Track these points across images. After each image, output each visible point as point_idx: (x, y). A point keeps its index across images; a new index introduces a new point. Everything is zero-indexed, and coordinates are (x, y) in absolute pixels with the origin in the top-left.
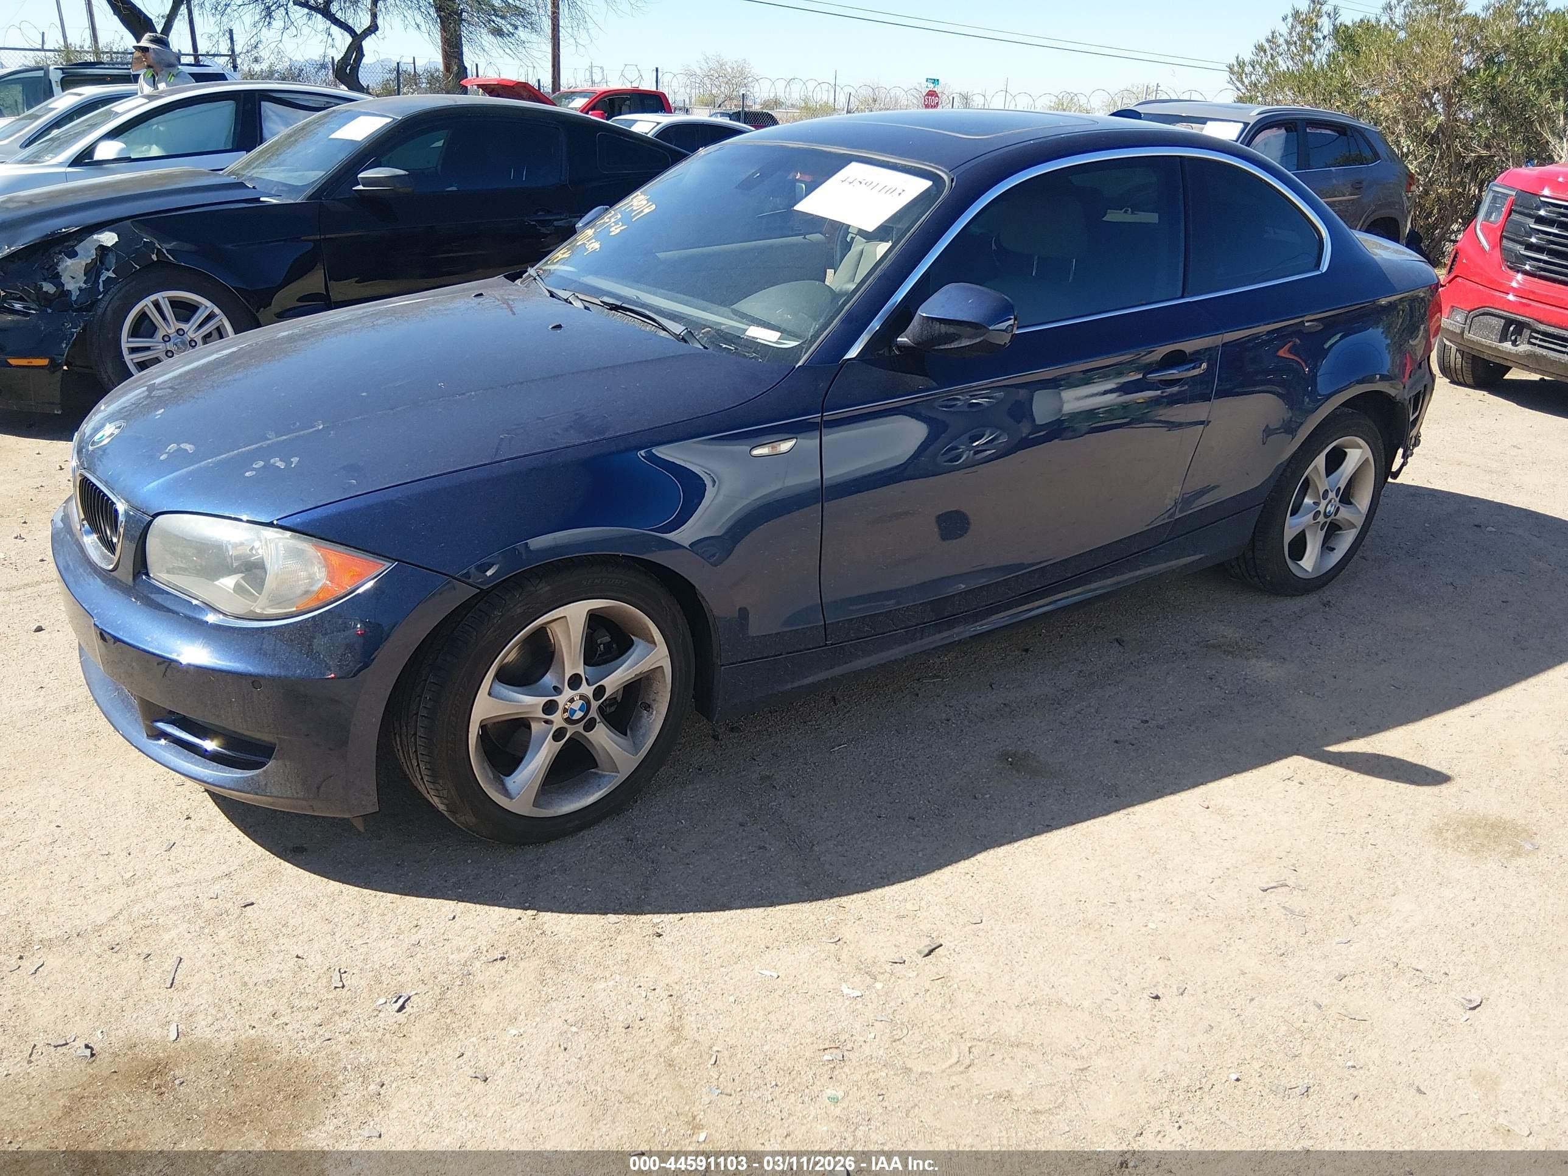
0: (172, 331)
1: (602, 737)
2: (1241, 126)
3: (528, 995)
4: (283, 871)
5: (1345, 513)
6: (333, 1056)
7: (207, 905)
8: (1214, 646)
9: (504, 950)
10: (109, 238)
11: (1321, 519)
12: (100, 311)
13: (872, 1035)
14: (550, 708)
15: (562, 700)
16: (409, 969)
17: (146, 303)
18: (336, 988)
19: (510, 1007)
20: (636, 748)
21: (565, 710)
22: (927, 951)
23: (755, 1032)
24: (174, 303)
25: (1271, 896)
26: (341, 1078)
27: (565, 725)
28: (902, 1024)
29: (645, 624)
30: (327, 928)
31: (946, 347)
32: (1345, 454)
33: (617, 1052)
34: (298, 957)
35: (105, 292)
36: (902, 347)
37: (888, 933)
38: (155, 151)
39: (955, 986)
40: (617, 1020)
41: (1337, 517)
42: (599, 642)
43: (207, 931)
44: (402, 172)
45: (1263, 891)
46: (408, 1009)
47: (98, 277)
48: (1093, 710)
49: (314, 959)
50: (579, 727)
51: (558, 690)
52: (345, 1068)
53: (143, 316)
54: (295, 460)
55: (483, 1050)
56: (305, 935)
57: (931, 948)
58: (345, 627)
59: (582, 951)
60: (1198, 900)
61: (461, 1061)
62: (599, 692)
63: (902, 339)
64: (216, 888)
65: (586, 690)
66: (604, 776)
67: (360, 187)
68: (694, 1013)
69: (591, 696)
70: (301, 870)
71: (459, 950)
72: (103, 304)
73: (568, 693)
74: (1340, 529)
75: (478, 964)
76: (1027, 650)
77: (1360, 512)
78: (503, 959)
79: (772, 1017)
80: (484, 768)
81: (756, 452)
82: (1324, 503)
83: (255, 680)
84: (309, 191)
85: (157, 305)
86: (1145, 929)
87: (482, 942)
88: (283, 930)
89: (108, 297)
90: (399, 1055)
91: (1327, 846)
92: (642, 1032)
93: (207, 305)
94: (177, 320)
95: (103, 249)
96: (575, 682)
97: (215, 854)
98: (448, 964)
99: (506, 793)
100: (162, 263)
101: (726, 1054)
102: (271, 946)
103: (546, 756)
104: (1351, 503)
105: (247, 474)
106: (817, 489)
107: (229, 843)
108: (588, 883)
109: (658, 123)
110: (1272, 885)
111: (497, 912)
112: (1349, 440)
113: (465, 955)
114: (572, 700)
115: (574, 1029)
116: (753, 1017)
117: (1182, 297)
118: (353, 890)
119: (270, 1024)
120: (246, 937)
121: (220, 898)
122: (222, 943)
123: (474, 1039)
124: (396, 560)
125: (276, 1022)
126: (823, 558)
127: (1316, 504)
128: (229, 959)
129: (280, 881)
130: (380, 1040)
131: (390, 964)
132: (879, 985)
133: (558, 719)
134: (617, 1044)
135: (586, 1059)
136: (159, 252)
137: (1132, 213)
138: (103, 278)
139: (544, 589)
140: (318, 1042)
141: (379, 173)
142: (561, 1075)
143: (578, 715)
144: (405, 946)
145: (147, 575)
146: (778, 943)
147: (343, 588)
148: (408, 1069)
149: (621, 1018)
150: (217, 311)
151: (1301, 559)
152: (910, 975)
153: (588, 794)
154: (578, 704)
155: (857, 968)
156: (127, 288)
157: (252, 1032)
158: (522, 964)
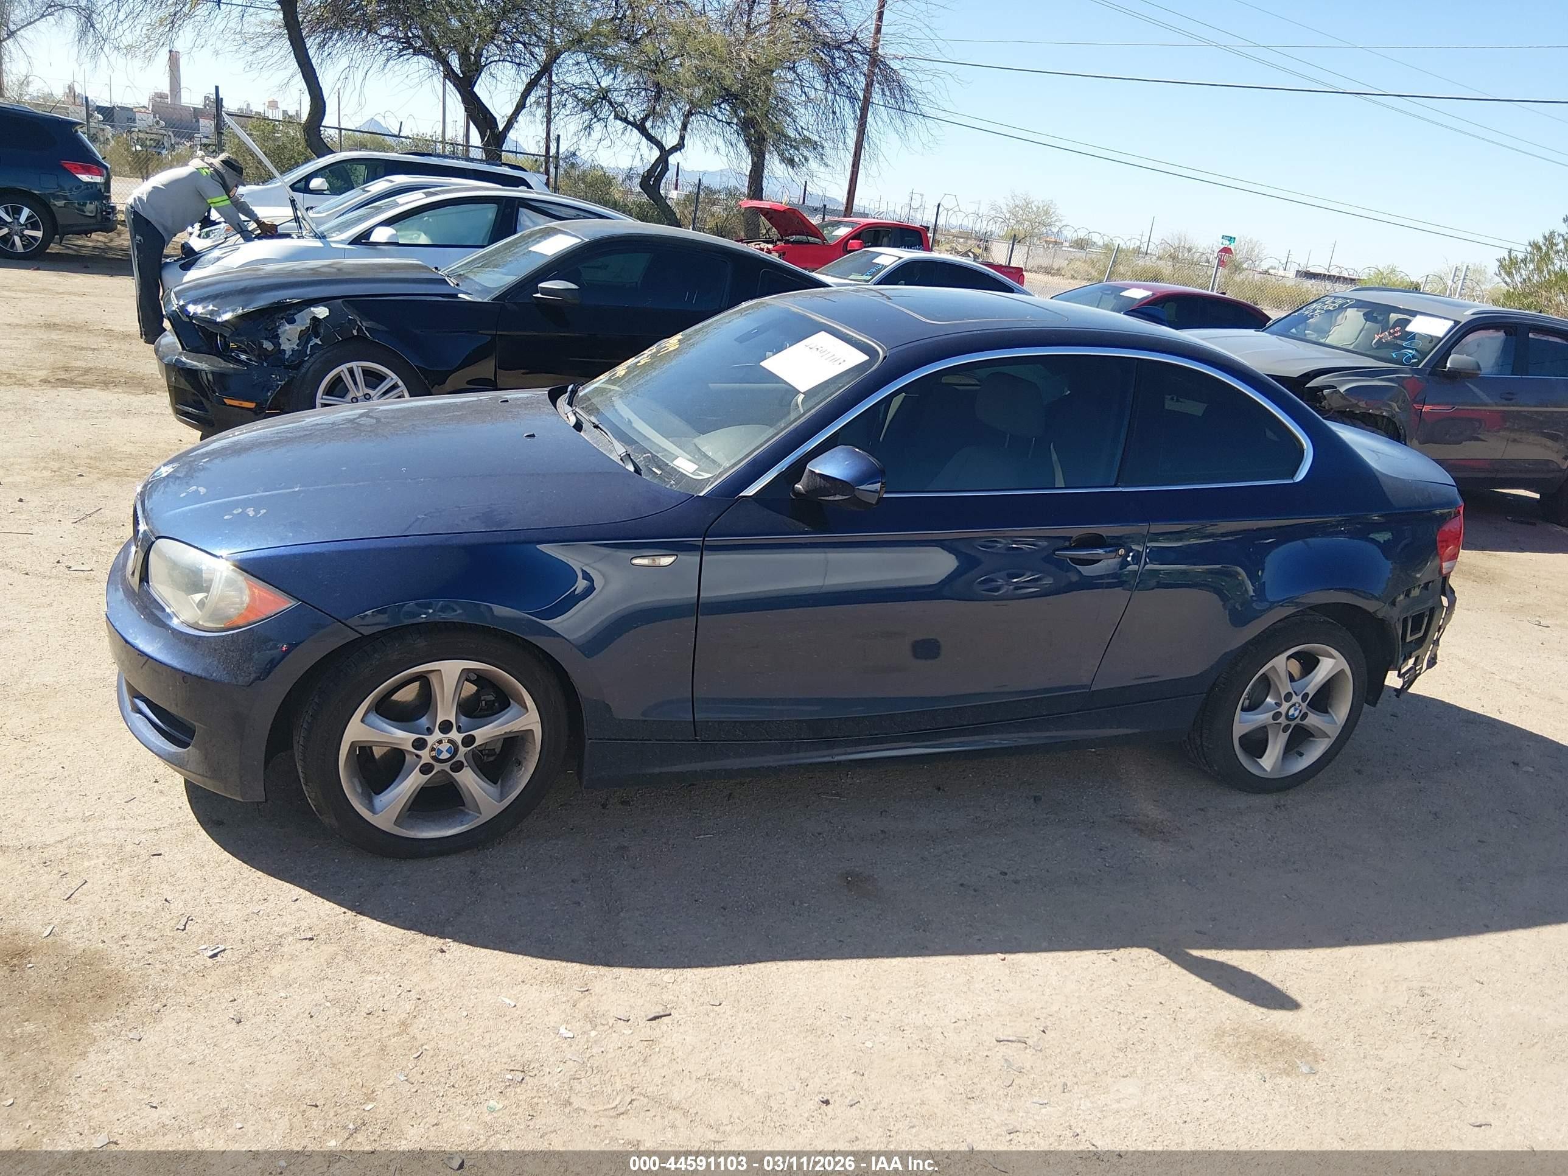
0: (360, 394)
1: (469, 779)
2: (1451, 323)
3: (312, 971)
4: (197, 836)
5: (1314, 720)
6: (145, 976)
7: (129, 848)
8: (1128, 822)
9: (317, 933)
10: (322, 312)
11: (1282, 720)
12: (303, 370)
13: (559, 1070)
14: (420, 744)
15: (431, 740)
16: (239, 930)
17: (343, 368)
18: (178, 929)
19: (293, 975)
20: (502, 796)
21: (433, 749)
22: (652, 1016)
23: (466, 1043)
24: (366, 372)
25: (1002, 1049)
26: (140, 993)
27: (432, 762)
28: (591, 1067)
29: (519, 691)
30: (200, 885)
31: (830, 498)
32: (1318, 661)
33: (349, 1029)
34: (166, 900)
35: (311, 356)
36: (798, 494)
37: (632, 995)
38: (423, 239)
39: (657, 1050)
40: (365, 1007)
41: (1304, 722)
42: (482, 698)
43: (116, 866)
44: (573, 286)
45: (997, 1041)
46: (219, 958)
47: (307, 342)
48: (961, 854)
49: (177, 906)
50: (446, 767)
51: (430, 731)
52: (147, 987)
53: (339, 379)
54: (263, 511)
55: (252, 1001)
56: (182, 886)
57: (657, 1014)
58: (275, 647)
59: (375, 949)
60: (930, 1034)
61: (231, 1004)
62: (469, 741)
63: (798, 486)
64: (143, 838)
65: (456, 736)
66: (468, 814)
67: (539, 295)
68: (427, 1017)
69: (459, 742)
70: (210, 839)
71: (284, 924)
72: (306, 365)
73: (437, 735)
74: (1313, 736)
75: (291, 938)
76: (939, 789)
77: (1336, 723)
78: (311, 939)
79: (487, 1036)
80: (353, 783)
81: (635, 561)
82: (1285, 706)
83: (185, 676)
84: (497, 293)
85: (351, 371)
86: (861, 1045)
87: (304, 924)
88: (169, 879)
89: (312, 359)
90: (191, 988)
91: (1094, 1020)
92: (378, 1020)
93: (393, 378)
94: (366, 386)
95: (315, 319)
96: (446, 727)
97: (158, 813)
98: (269, 933)
99: (372, 808)
100: (361, 337)
101: (431, 1053)
102: (154, 889)
103: (412, 785)
104: (1327, 712)
105: (226, 517)
106: (692, 604)
107: (172, 807)
108: (416, 899)
109: (900, 258)
110: (1010, 1039)
111: (329, 905)
112: (1319, 648)
113: (286, 929)
114: (440, 742)
115: (328, 1004)
116: (472, 1031)
117: (1115, 486)
118: (237, 862)
119: (117, 942)
120: (140, 878)
121: (141, 845)
122: (121, 877)
123: (250, 992)
124: (300, 600)
125: (122, 942)
126: (696, 661)
127: (1278, 705)
128: (118, 890)
129: (191, 842)
130: (184, 974)
131: (228, 922)
132: (593, 1033)
133: (426, 755)
134: (353, 1023)
135: (322, 1028)
136: (360, 330)
137: (1178, 401)
138: (311, 344)
139: (421, 644)
140: (140, 964)
141: (555, 285)
142: (295, 1034)
143: (445, 755)
144: (247, 912)
145: (148, 583)
146: (533, 981)
147: (257, 615)
148: (189, 1000)
149: (368, 1006)
150: (400, 383)
151: (1261, 757)
152: (625, 1032)
153: (450, 826)
154: (445, 746)
155: (586, 1016)
156: (329, 354)
157: (101, 945)
158: (323, 947)
